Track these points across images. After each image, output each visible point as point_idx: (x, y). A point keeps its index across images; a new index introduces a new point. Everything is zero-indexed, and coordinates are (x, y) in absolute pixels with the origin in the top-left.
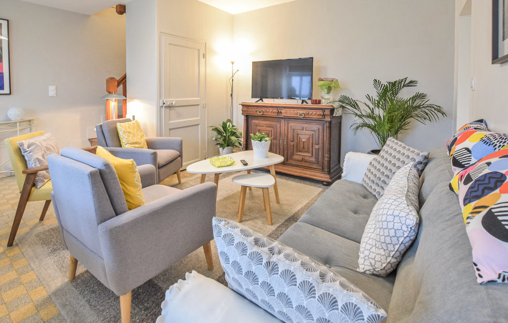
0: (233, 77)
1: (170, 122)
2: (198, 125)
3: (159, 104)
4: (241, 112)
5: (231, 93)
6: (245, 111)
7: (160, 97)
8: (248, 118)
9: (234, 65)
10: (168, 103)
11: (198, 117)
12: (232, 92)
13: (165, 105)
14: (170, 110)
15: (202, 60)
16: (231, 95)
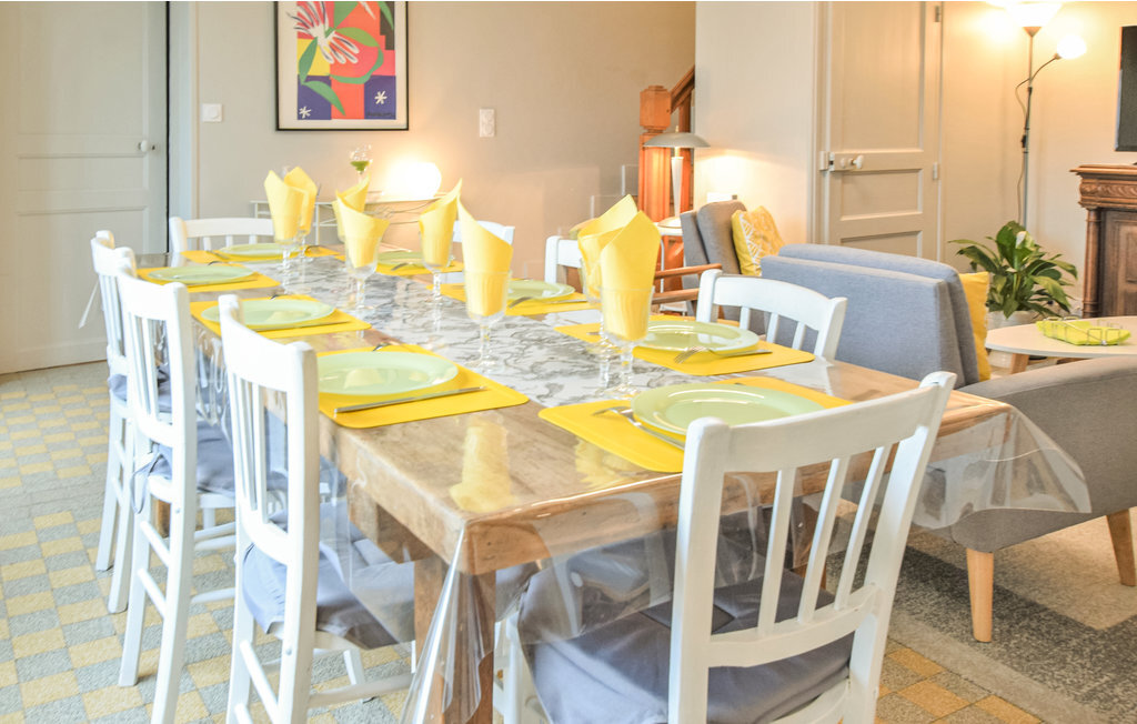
0: (1030, 79)
1: (844, 219)
2: (916, 233)
3: (818, 163)
4: (1078, 197)
5: (1022, 133)
6: (1093, 193)
7: (820, 145)
8: (1102, 217)
9: (1035, 37)
10: (842, 161)
11: (916, 208)
12: (1027, 129)
13: (832, 168)
14: (843, 182)
15: (932, 28)
16: (1024, 141)
